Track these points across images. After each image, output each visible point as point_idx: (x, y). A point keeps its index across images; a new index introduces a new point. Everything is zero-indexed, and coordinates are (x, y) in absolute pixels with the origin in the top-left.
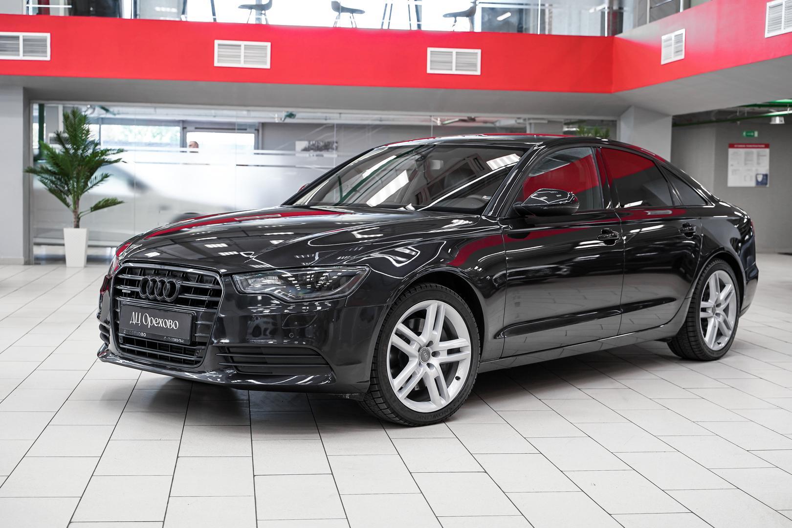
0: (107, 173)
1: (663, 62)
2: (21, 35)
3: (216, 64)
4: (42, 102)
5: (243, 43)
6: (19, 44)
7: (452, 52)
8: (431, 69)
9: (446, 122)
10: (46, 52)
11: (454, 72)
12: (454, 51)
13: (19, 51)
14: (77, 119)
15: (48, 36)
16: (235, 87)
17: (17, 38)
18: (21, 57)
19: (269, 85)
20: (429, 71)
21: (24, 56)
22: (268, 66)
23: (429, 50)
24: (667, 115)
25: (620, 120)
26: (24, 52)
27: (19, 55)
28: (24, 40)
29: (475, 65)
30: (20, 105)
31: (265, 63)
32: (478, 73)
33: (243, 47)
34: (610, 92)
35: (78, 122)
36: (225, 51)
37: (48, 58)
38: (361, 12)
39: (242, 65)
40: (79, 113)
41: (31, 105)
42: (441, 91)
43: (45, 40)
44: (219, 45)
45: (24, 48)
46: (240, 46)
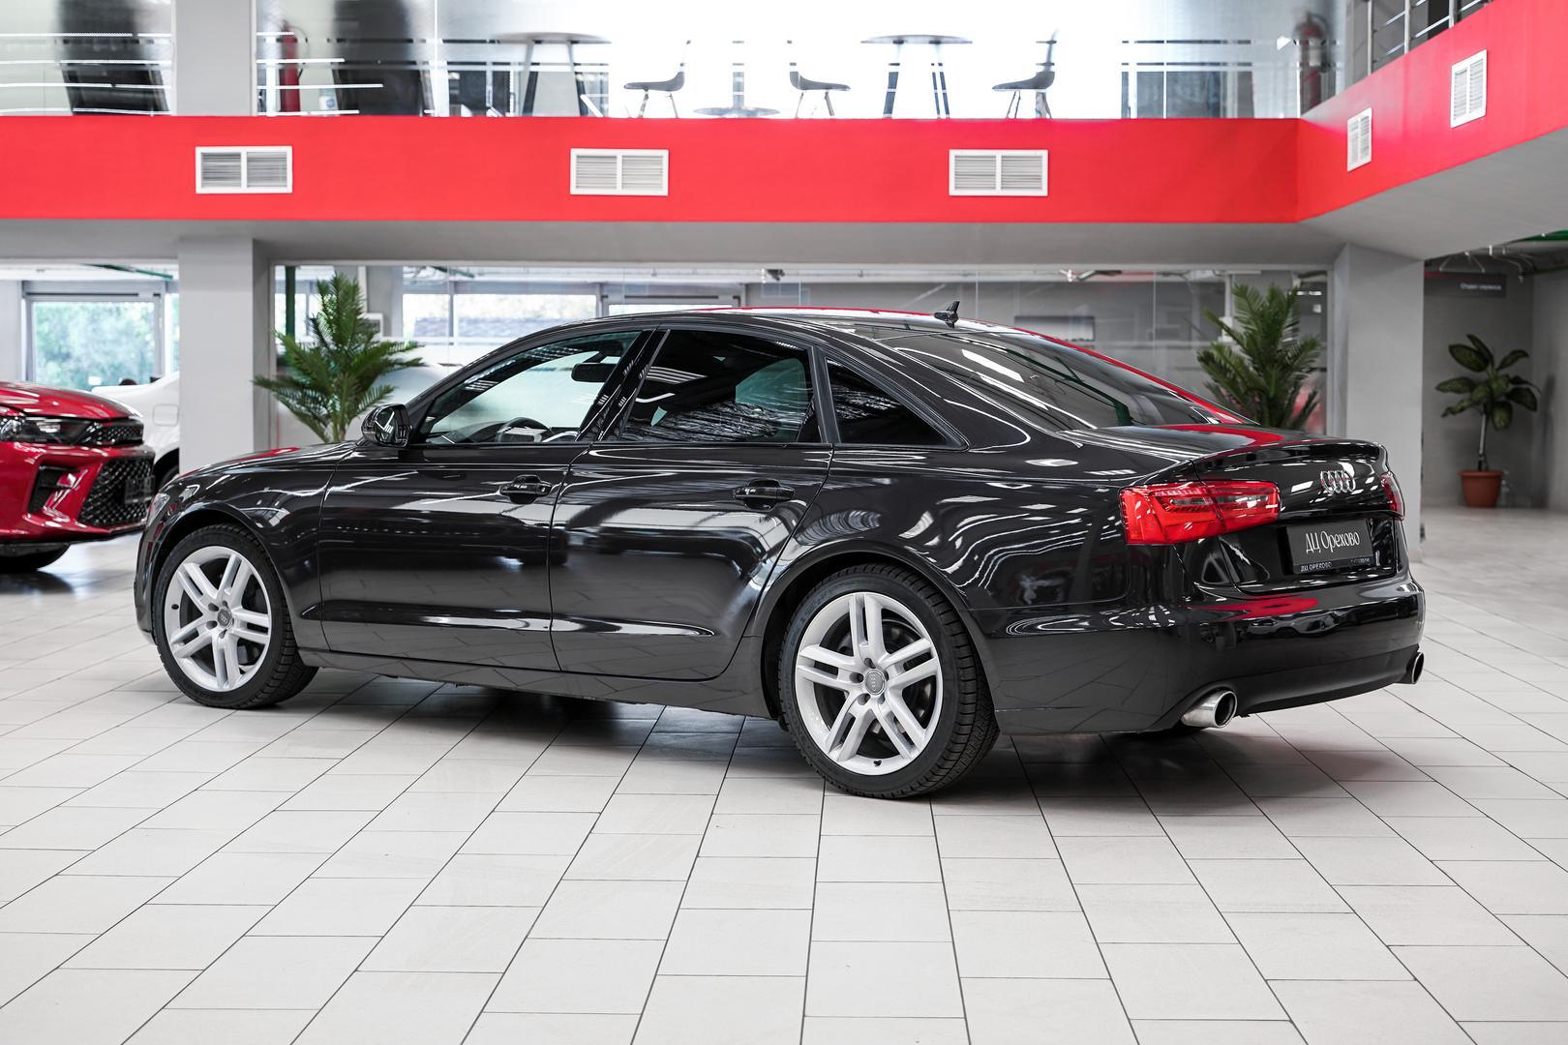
0: (387, 384)
1: (1351, 166)
2: (244, 151)
3: (574, 191)
4: (291, 263)
5: (619, 153)
6: (240, 166)
7: (995, 157)
8: (956, 188)
9: (1084, 276)
10: (285, 178)
11: (998, 192)
12: (999, 154)
13: (240, 178)
14: (341, 292)
15: (288, 150)
16: (608, 229)
17: (237, 156)
18: (244, 188)
19: (668, 225)
20: (953, 192)
21: (248, 186)
22: (664, 192)
23: (953, 153)
24: (1413, 260)
25: (1333, 270)
26: (249, 179)
27: (240, 185)
28: (249, 160)
29: (1038, 178)
30: (248, 270)
31: (660, 186)
32: (1044, 192)
33: (619, 160)
34: (1293, 221)
35: (343, 297)
36: (590, 168)
37: (289, 189)
38: (844, 88)
39: (619, 191)
40: (344, 282)
41: (272, 268)
42: (977, 228)
43: (284, 159)
44: (578, 157)
45: (248, 173)
46: (615, 157)
